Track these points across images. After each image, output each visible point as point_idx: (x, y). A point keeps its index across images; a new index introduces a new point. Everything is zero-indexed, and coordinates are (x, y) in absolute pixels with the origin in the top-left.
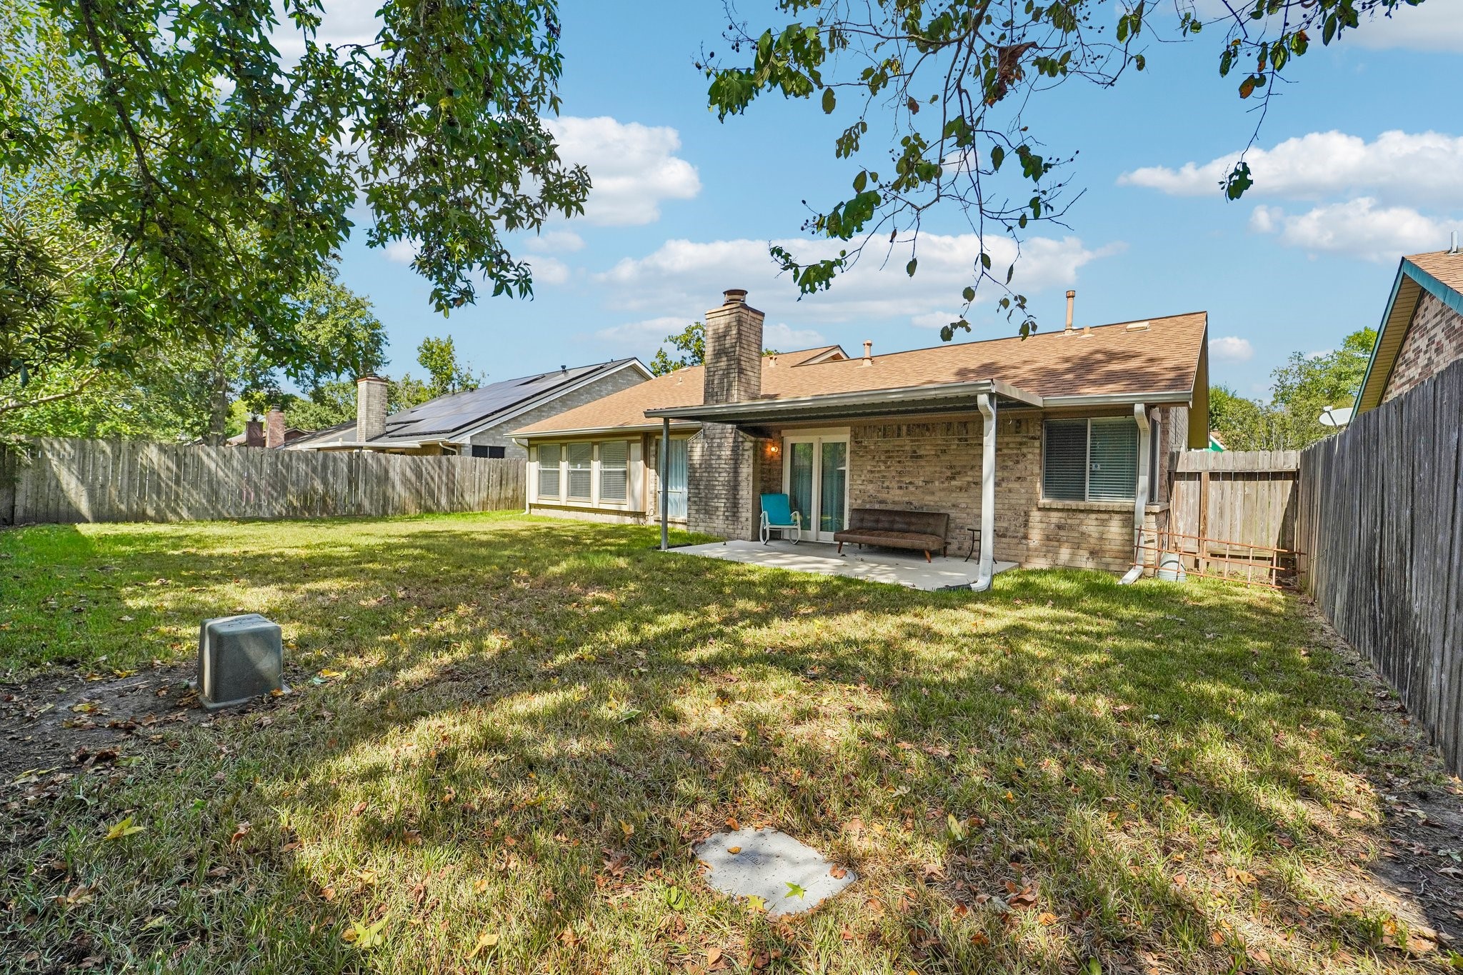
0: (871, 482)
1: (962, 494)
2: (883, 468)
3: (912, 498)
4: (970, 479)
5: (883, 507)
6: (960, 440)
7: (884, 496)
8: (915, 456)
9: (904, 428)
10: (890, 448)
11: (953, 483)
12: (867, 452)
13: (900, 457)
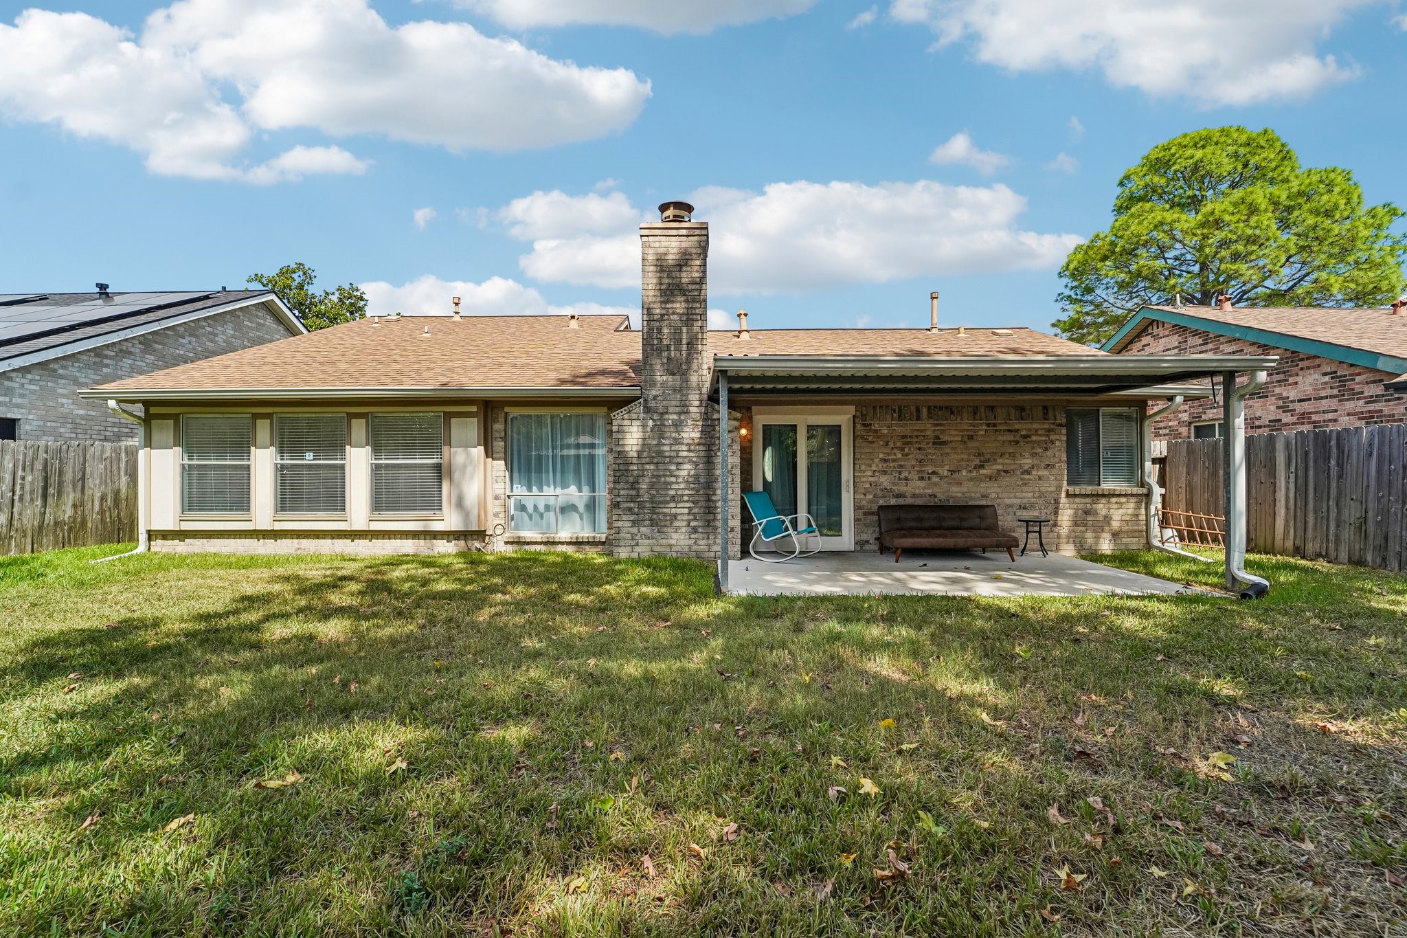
0: (885, 472)
1: (990, 484)
2: (899, 456)
3: (935, 490)
4: (1000, 467)
5: (901, 501)
6: (988, 425)
7: (901, 489)
8: (938, 443)
9: (924, 411)
10: (908, 433)
11: (982, 471)
12: (878, 437)
13: (920, 443)
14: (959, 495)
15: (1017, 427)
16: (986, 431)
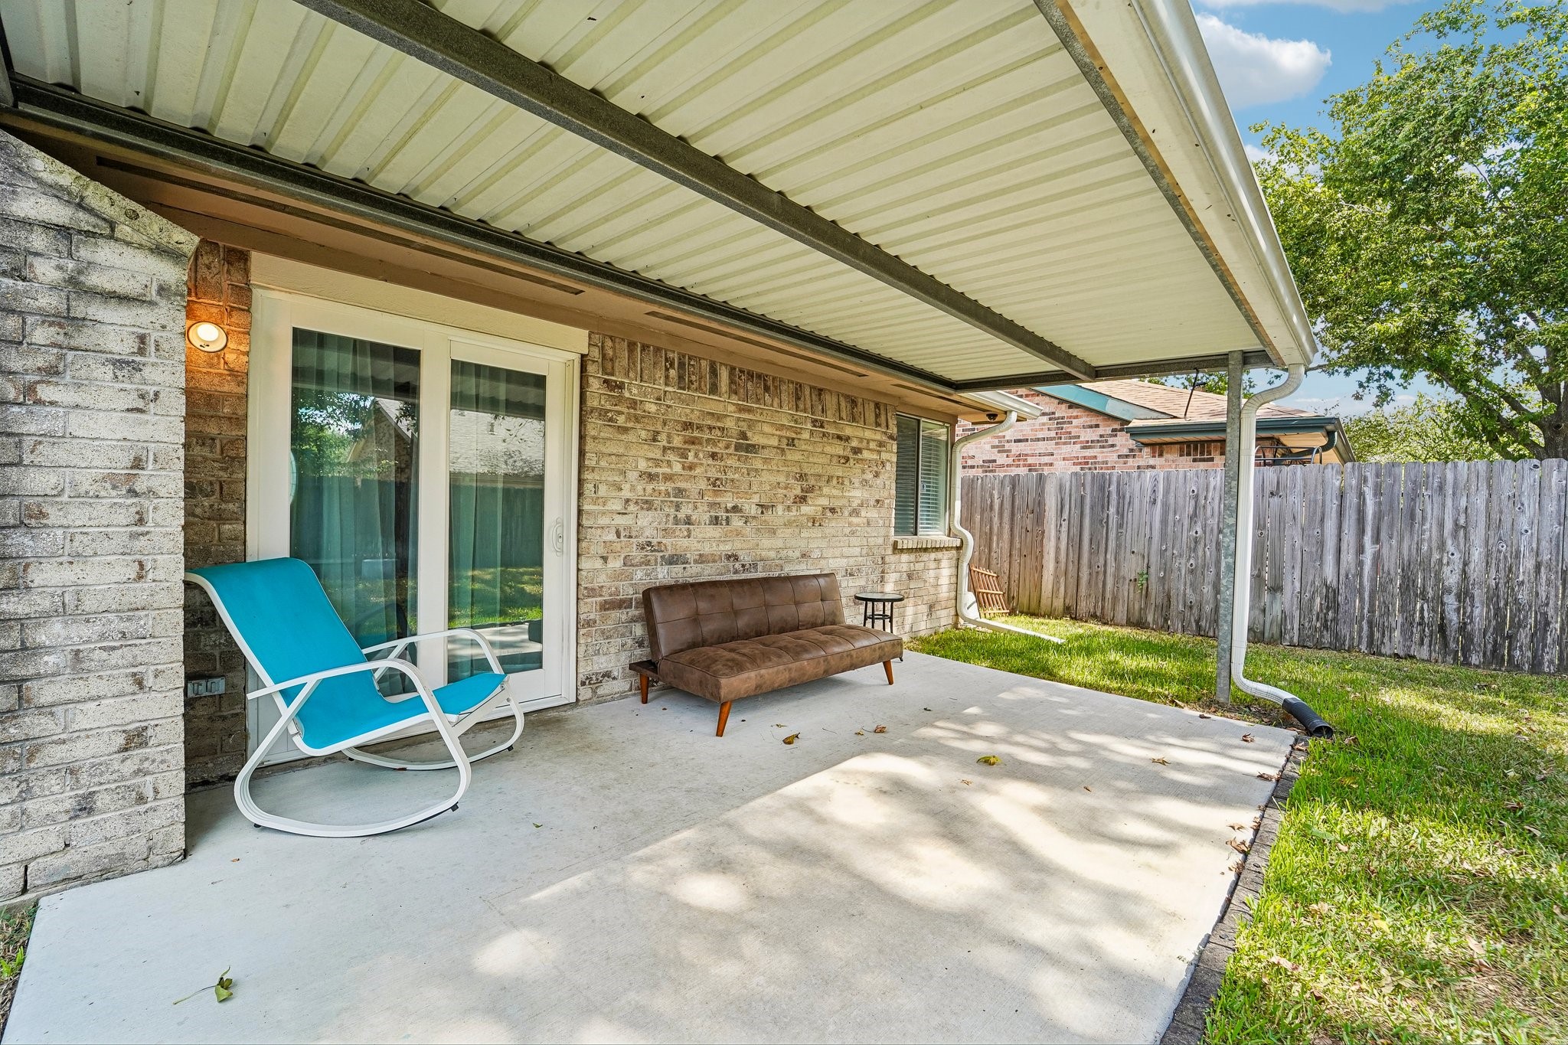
0: (648, 505)
1: (813, 533)
2: (677, 468)
3: (737, 548)
4: (824, 502)
5: (679, 573)
6: (814, 422)
7: (676, 543)
8: (744, 447)
9: (724, 374)
10: (694, 418)
11: (804, 509)
12: (637, 419)
13: (714, 443)
14: (772, 554)
15: (848, 431)
16: (812, 433)
